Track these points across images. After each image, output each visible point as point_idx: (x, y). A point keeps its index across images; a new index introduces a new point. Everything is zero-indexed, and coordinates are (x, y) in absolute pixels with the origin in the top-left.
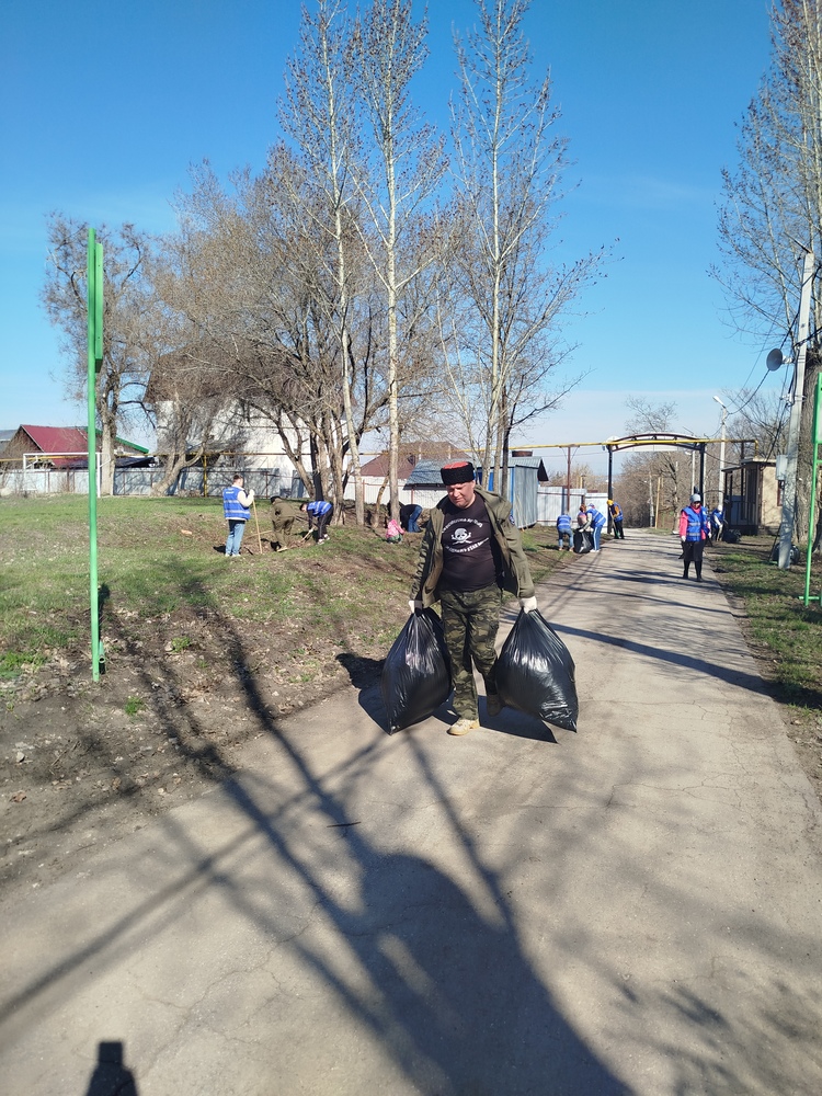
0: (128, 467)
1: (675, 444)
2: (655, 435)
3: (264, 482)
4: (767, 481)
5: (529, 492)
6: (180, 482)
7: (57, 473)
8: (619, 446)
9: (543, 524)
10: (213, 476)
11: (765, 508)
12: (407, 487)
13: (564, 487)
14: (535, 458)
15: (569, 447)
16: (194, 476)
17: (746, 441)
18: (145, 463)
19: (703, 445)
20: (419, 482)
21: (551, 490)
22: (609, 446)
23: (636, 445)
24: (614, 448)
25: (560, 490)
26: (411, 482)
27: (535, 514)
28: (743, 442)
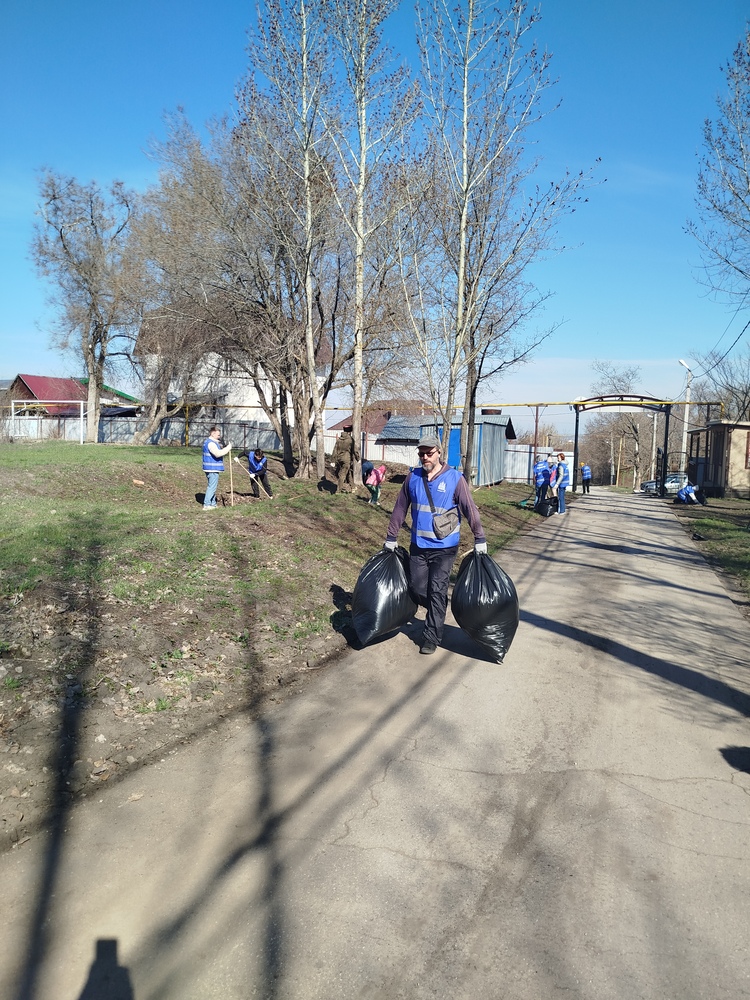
0: (115, 416)
1: (641, 406)
2: (622, 397)
3: (242, 434)
4: (735, 445)
5: (497, 448)
6: (163, 432)
7: (49, 421)
8: (586, 407)
9: (510, 481)
10: (194, 427)
11: (732, 471)
12: (379, 442)
13: (531, 446)
14: (504, 416)
15: (537, 406)
16: (176, 426)
17: (711, 404)
18: (131, 413)
19: (669, 407)
20: (391, 437)
21: (519, 447)
22: (576, 407)
23: (603, 406)
24: (581, 408)
25: (526, 448)
26: (383, 437)
27: (502, 471)
28: (709, 404)
